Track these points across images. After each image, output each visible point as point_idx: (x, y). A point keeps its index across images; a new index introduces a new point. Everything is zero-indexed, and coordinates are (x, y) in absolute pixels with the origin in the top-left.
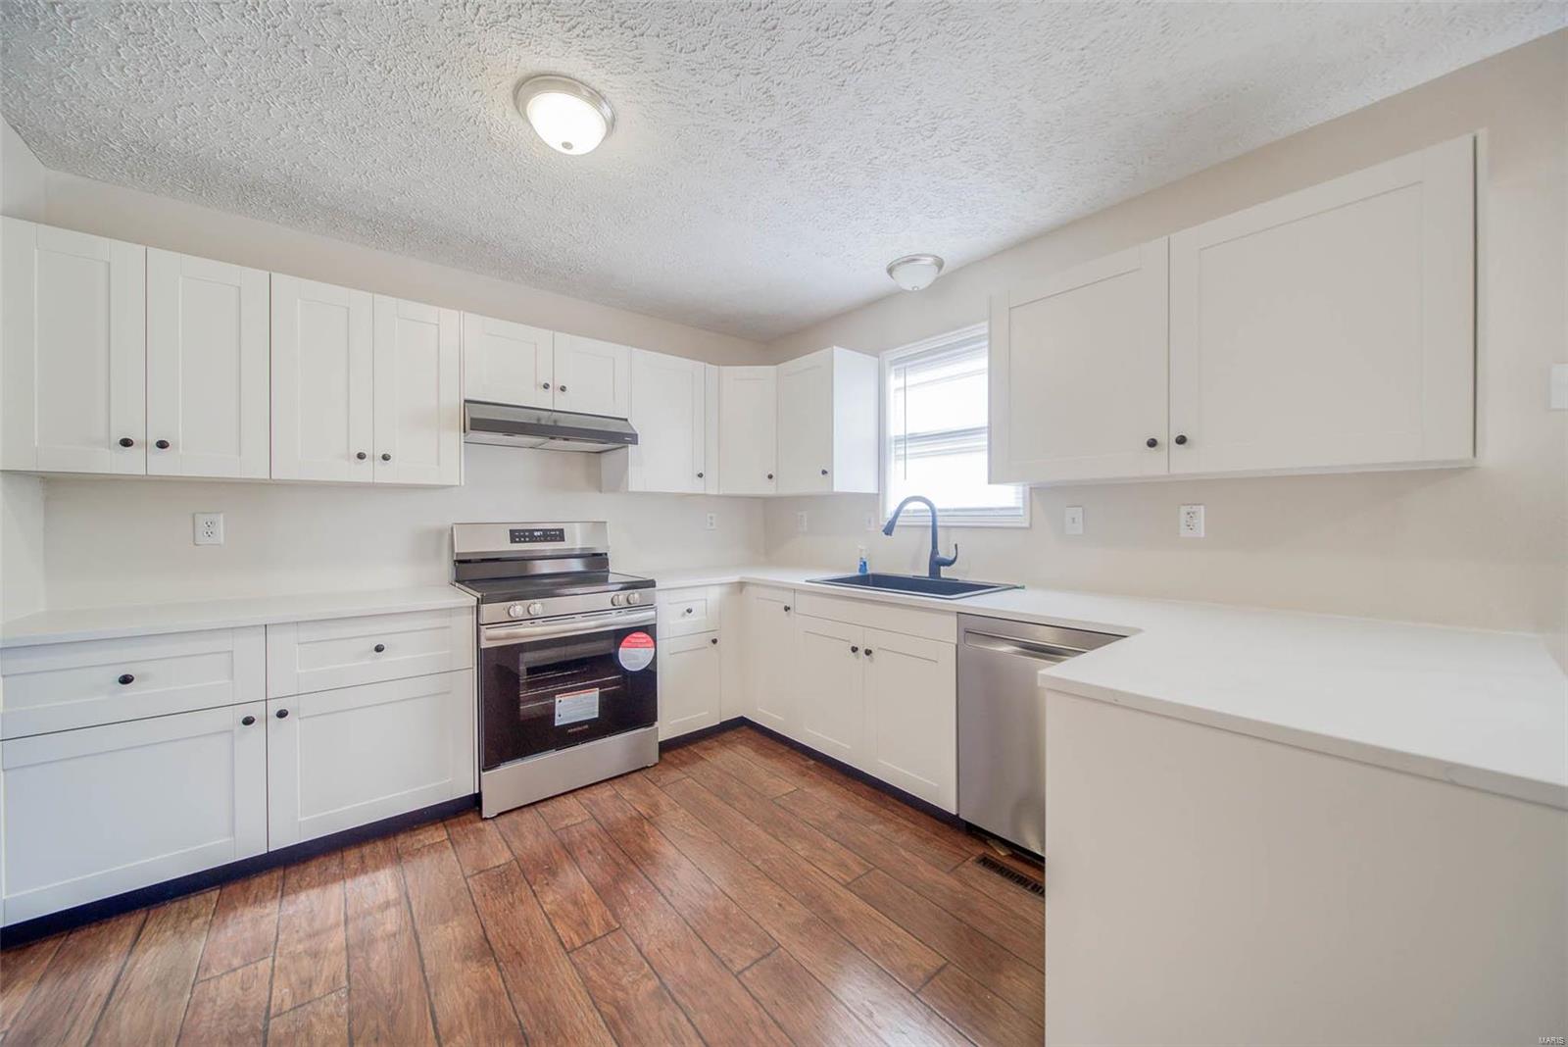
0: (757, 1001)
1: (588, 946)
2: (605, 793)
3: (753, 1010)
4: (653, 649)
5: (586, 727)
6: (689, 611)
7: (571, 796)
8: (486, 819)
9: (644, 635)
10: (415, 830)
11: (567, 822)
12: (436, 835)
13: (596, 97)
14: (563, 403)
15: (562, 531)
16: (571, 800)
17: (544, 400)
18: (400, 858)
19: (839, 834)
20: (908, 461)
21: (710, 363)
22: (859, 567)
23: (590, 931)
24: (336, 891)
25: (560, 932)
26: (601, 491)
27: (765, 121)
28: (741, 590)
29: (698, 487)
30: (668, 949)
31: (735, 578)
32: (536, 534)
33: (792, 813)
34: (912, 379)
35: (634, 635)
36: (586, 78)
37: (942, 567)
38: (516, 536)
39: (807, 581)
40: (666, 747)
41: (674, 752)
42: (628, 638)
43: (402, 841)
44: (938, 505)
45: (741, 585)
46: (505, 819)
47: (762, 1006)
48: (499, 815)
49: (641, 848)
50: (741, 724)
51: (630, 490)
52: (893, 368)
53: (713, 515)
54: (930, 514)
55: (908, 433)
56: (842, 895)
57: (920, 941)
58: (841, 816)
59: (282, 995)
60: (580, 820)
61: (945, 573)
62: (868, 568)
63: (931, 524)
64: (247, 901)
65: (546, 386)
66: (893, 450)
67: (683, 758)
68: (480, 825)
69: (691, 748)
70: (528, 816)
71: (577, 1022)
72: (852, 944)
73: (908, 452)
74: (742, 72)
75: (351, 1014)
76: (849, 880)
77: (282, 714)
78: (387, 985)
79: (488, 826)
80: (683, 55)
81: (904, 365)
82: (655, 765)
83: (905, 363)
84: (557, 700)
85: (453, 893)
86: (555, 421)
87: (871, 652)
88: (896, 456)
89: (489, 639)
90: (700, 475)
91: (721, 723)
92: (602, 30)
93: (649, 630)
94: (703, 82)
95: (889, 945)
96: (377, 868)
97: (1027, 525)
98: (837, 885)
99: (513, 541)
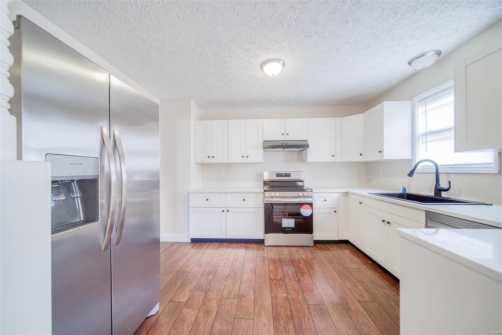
0: (310, 313)
1: (275, 280)
2: (295, 249)
3: (308, 315)
4: (312, 211)
5: (291, 229)
6: (325, 200)
7: (286, 247)
8: (265, 246)
9: (309, 206)
10: (251, 243)
11: (283, 253)
12: (255, 246)
13: (278, 60)
14: (288, 138)
15: (290, 174)
16: (286, 249)
17: (283, 138)
18: (247, 248)
19: (367, 287)
20: (427, 143)
21: (336, 117)
22: (402, 190)
23: (277, 277)
24: (235, 250)
25: (270, 275)
26: (302, 162)
27: (325, 43)
28: (347, 195)
29: (333, 160)
30: (293, 290)
31: (344, 191)
32: (283, 175)
33: (351, 274)
34: (429, 107)
35: (305, 205)
36: (274, 57)
37: (442, 192)
38: (278, 175)
39: (368, 193)
40: (316, 242)
41: (320, 245)
42: (303, 206)
43: (249, 245)
44: (439, 163)
45: (347, 193)
46: (269, 247)
47: (311, 315)
48: (269, 246)
49: (298, 265)
50: (346, 242)
51: (308, 161)
52: (420, 103)
53: (343, 169)
54: (435, 167)
55: (427, 131)
56: (355, 303)
57: (379, 330)
58: (372, 282)
59: (222, 264)
60: (286, 253)
61: (444, 195)
62: (406, 190)
63: (435, 172)
64: (222, 246)
65: (283, 134)
66: (421, 139)
67: (322, 247)
68: (264, 247)
69: (326, 245)
70: (275, 249)
71: (266, 293)
72: (350, 317)
73: (427, 140)
74: (312, 36)
75: (230, 271)
76: (361, 300)
77: (228, 211)
78: (236, 269)
79: (266, 248)
80: (293, 41)
81: (425, 101)
82: (312, 246)
83: (424, 101)
84: (283, 220)
85: (253, 258)
86: (287, 144)
87: (390, 223)
88: (422, 142)
89: (266, 201)
90: (333, 156)
91: (339, 240)
92: (272, 46)
93: (311, 205)
94: (302, 44)
95: (364, 324)
96: (242, 248)
97: (497, 172)
98: (355, 299)
99: (277, 177)
